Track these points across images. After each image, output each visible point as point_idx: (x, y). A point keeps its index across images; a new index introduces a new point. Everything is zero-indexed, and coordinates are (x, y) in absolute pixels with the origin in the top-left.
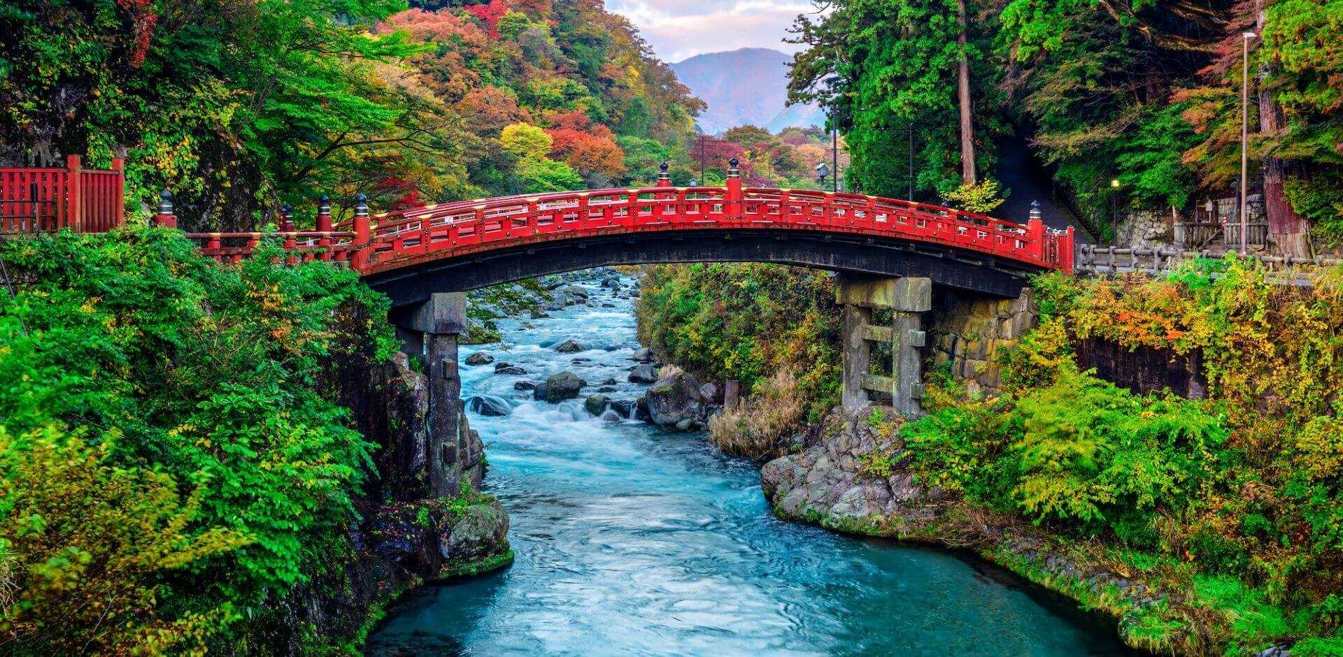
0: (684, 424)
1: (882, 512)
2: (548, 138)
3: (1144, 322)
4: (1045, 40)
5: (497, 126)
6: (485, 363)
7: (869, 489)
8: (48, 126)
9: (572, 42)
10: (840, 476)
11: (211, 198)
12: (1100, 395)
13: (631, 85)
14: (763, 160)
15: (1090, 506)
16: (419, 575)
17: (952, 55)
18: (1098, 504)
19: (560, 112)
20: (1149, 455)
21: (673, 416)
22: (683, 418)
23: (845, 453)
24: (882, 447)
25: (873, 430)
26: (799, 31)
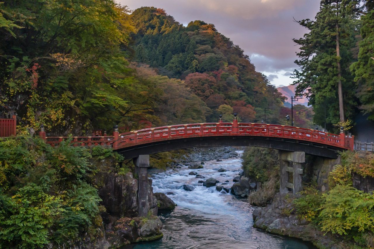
0: (243, 195)
1: (285, 227)
2: (232, 108)
3: (368, 168)
4: (363, 74)
5: (217, 105)
6: (194, 175)
7: (283, 220)
8: (13, 107)
9: (245, 81)
10: (274, 215)
11: (69, 126)
12: (351, 192)
13: (264, 93)
14: (302, 115)
15: (342, 230)
16: (129, 241)
17: (335, 80)
18: (345, 230)
19: (237, 101)
20: (364, 214)
21: (240, 193)
22: (243, 193)
23: (277, 208)
24: (288, 206)
25: (286, 201)
26: (295, 74)
